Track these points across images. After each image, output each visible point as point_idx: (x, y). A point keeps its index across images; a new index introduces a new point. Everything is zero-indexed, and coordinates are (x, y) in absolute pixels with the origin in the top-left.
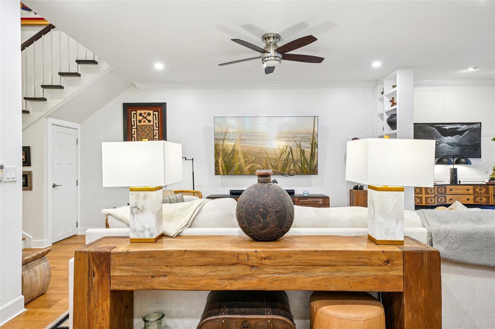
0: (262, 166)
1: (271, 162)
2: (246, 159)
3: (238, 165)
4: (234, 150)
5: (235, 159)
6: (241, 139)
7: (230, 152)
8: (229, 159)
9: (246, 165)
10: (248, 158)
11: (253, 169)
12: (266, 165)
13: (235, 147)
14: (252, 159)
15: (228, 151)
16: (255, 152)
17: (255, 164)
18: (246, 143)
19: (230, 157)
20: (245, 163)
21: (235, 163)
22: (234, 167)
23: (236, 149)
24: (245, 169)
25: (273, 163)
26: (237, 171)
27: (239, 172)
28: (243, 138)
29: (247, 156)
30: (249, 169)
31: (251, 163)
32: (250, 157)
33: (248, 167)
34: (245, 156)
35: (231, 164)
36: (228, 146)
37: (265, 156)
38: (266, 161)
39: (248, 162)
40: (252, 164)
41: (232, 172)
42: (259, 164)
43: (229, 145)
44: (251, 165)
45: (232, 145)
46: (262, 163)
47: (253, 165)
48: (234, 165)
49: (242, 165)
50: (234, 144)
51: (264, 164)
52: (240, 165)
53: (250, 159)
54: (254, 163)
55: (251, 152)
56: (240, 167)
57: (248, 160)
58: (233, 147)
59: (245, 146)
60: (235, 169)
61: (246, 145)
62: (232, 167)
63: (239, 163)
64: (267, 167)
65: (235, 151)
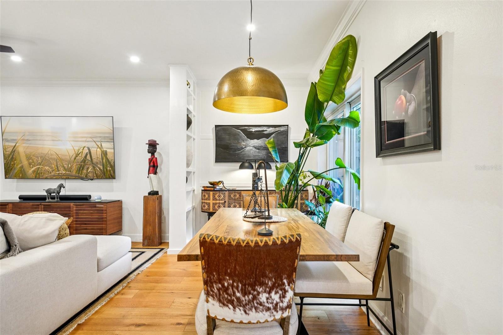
0: (51, 168)
1: (62, 164)
2: (30, 161)
3: (20, 168)
4: (14, 151)
5: (15, 160)
6: (23, 140)
7: (9, 153)
8: (7, 160)
9: (30, 167)
10: (32, 160)
11: (39, 171)
12: (56, 167)
13: (15, 148)
14: (37, 161)
15: (6, 152)
16: (42, 153)
17: (42, 166)
18: (30, 144)
19: (9, 159)
20: (29, 165)
21: (16, 165)
22: (14, 169)
23: (17, 150)
24: (28, 171)
25: (65, 165)
26: (17, 173)
27: (21, 175)
28: (26, 138)
29: (32, 158)
30: (34, 171)
31: (37, 166)
32: (35, 159)
33: (33, 169)
34: (28, 158)
35: (9, 167)
36: (6, 147)
37: (55, 157)
38: (57, 163)
39: (33, 164)
40: (39, 166)
41: (12, 175)
42: (47, 166)
43: (8, 146)
44: (37, 168)
45: (12, 146)
46: (51, 165)
47: (39, 168)
48: (14, 167)
49: (24, 167)
50: (14, 144)
51: (53, 166)
52: (22, 167)
53: (35, 160)
54: (40, 165)
55: (36, 153)
56: (22, 169)
57: (33, 162)
58: (13, 148)
59: (28, 146)
60: (16, 171)
61: (30, 145)
62: (11, 169)
63: (20, 165)
64: (58, 169)
65: (16, 152)
